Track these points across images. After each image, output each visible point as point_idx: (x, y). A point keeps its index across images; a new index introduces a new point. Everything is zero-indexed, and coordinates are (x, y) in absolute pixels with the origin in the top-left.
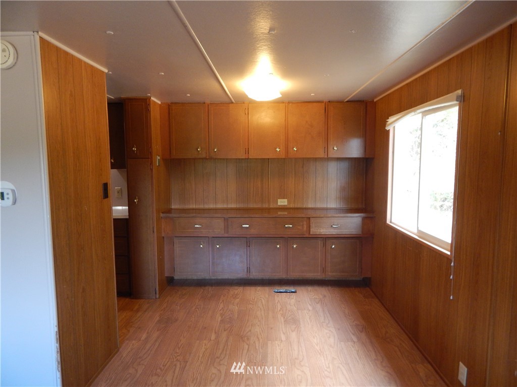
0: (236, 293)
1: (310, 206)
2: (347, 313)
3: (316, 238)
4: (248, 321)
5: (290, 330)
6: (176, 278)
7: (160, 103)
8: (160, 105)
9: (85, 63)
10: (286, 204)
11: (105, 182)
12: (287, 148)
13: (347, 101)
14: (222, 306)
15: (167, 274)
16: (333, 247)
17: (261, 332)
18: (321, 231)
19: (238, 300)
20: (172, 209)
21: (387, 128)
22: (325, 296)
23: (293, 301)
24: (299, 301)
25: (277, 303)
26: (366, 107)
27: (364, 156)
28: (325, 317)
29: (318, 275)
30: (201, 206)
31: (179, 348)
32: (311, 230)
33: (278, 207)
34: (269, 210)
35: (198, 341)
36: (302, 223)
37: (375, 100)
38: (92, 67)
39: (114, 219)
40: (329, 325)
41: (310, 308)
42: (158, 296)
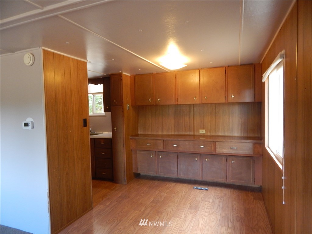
0: (170, 186)
1: (221, 134)
2: (235, 208)
3: (221, 155)
4: (167, 203)
5: (190, 212)
6: (141, 174)
7: (130, 75)
8: (130, 76)
9: (72, 59)
10: (205, 132)
11: (85, 118)
12: (201, 97)
13: (241, 65)
14: (157, 192)
15: (134, 171)
16: (233, 162)
17: (172, 210)
18: (224, 151)
19: (168, 190)
20: (139, 134)
21: (263, 81)
22: (225, 195)
23: (202, 195)
24: (206, 196)
25: (192, 195)
26: (254, 68)
27: (253, 101)
28: (217, 208)
29: (223, 181)
30: (155, 133)
31: (121, 213)
32: (217, 150)
33: (199, 134)
34: (194, 136)
35: (133, 211)
36: (210, 145)
37: (261, 63)
38: (77, 60)
39: (91, 138)
40: (217, 214)
41: (211, 201)
42: (126, 183)
